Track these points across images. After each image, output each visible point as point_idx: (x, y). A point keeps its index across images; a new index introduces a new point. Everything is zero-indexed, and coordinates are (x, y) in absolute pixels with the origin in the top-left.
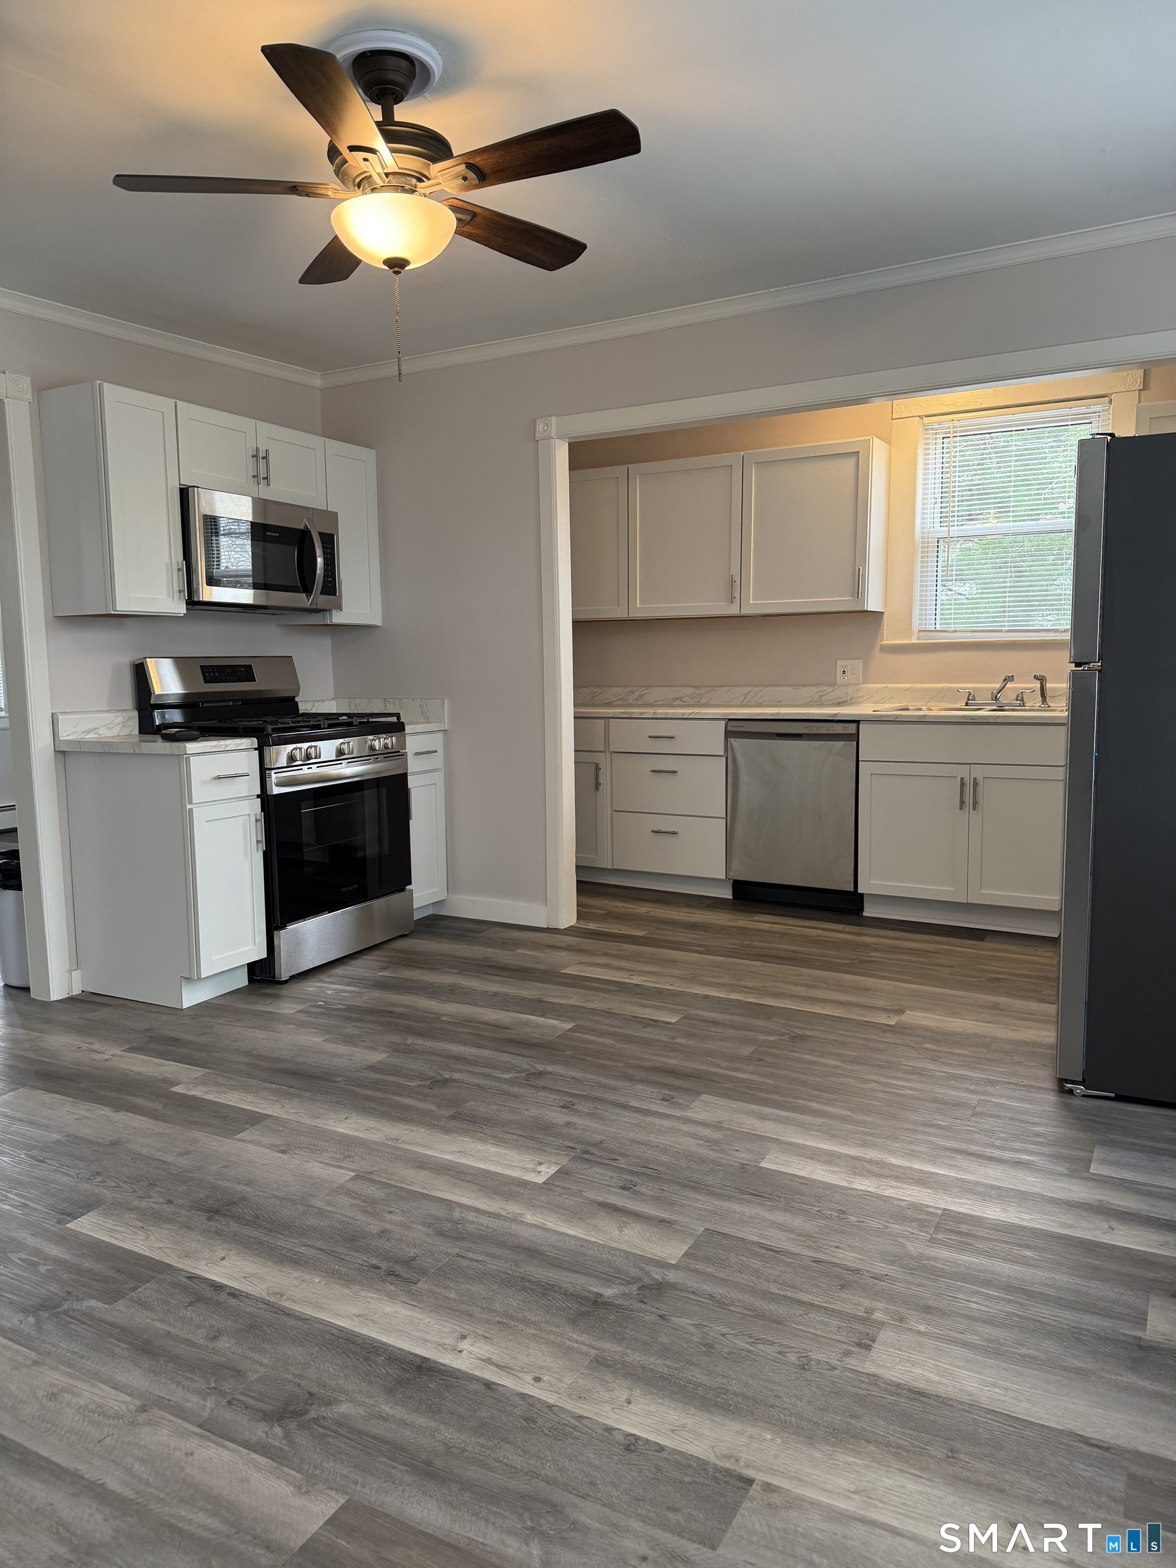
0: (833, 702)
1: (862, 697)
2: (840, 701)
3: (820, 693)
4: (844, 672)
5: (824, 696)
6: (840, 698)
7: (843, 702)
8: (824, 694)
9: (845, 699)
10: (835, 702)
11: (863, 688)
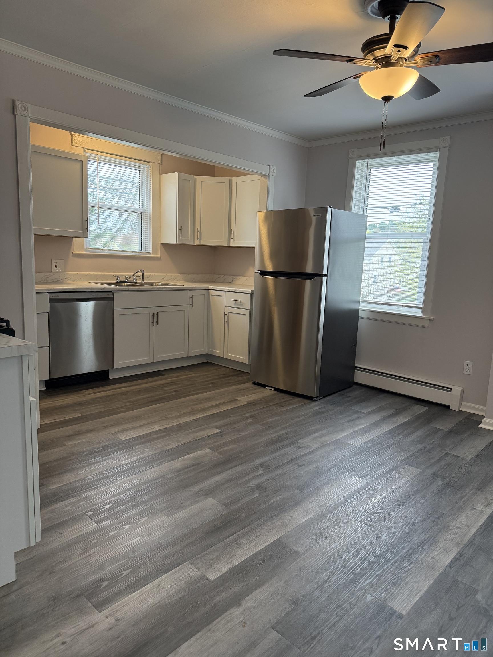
0: (53, 281)
1: (67, 278)
2: (57, 280)
3: (46, 277)
4: (56, 266)
5: (48, 278)
6: (56, 279)
7: (58, 281)
8: (48, 277)
9: (59, 279)
10: (54, 281)
11: (67, 274)
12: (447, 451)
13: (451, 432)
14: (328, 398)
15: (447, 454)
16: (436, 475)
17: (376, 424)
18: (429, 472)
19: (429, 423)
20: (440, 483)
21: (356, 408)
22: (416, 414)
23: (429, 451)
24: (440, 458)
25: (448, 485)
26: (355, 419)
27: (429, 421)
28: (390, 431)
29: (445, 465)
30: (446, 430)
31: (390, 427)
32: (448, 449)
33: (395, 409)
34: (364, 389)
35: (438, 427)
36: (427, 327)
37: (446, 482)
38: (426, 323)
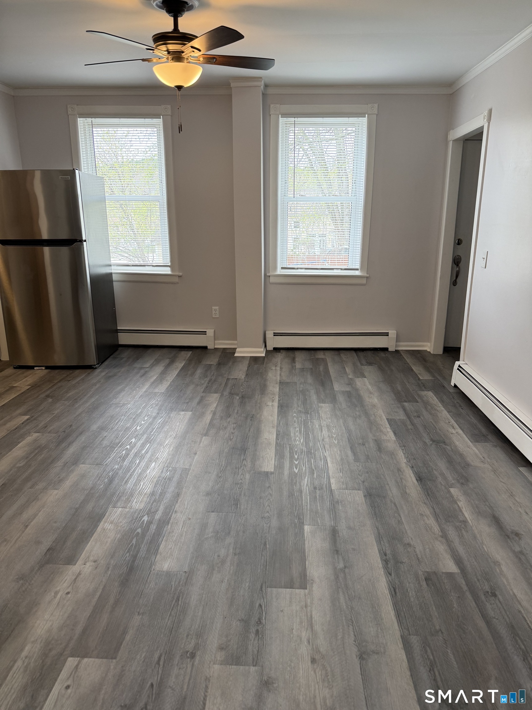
12: (227, 378)
13: (219, 364)
14: (106, 363)
15: (228, 379)
16: (231, 394)
17: (163, 374)
18: (226, 393)
19: (201, 362)
20: (238, 398)
21: (137, 365)
22: (187, 358)
23: (215, 381)
24: (226, 383)
25: (243, 397)
26: (145, 374)
27: (199, 361)
28: (178, 375)
29: (233, 386)
30: (215, 364)
31: (176, 372)
32: (226, 376)
33: (168, 358)
34: (130, 350)
35: (208, 363)
36: (178, 283)
37: (240, 395)
38: (176, 280)
